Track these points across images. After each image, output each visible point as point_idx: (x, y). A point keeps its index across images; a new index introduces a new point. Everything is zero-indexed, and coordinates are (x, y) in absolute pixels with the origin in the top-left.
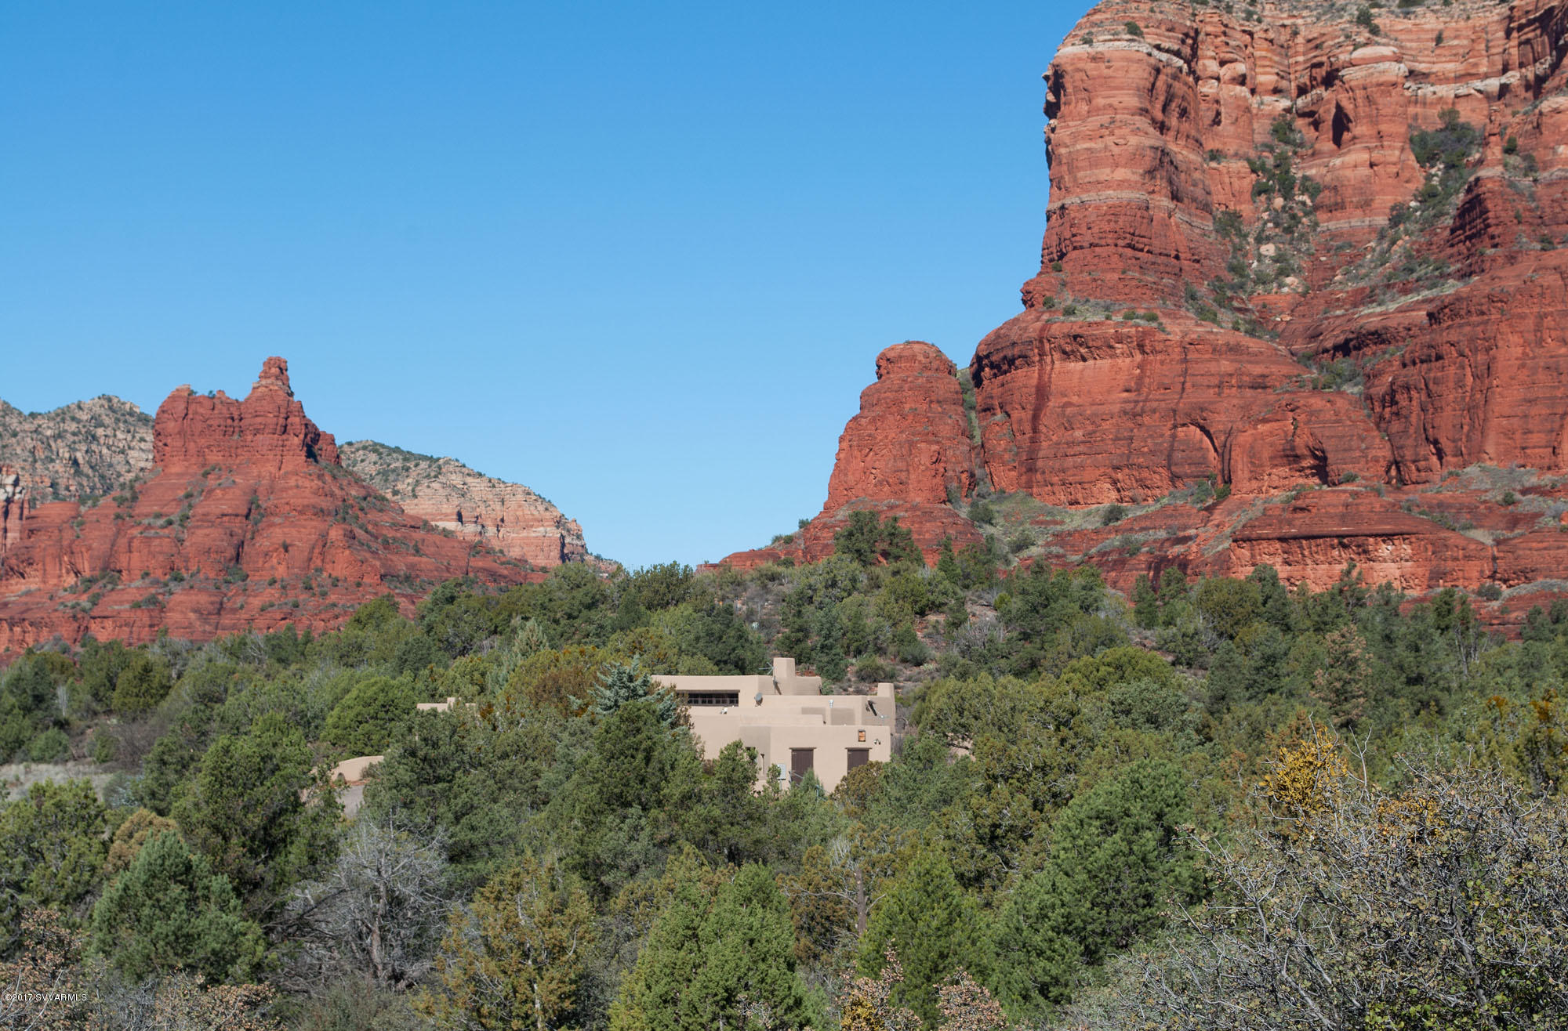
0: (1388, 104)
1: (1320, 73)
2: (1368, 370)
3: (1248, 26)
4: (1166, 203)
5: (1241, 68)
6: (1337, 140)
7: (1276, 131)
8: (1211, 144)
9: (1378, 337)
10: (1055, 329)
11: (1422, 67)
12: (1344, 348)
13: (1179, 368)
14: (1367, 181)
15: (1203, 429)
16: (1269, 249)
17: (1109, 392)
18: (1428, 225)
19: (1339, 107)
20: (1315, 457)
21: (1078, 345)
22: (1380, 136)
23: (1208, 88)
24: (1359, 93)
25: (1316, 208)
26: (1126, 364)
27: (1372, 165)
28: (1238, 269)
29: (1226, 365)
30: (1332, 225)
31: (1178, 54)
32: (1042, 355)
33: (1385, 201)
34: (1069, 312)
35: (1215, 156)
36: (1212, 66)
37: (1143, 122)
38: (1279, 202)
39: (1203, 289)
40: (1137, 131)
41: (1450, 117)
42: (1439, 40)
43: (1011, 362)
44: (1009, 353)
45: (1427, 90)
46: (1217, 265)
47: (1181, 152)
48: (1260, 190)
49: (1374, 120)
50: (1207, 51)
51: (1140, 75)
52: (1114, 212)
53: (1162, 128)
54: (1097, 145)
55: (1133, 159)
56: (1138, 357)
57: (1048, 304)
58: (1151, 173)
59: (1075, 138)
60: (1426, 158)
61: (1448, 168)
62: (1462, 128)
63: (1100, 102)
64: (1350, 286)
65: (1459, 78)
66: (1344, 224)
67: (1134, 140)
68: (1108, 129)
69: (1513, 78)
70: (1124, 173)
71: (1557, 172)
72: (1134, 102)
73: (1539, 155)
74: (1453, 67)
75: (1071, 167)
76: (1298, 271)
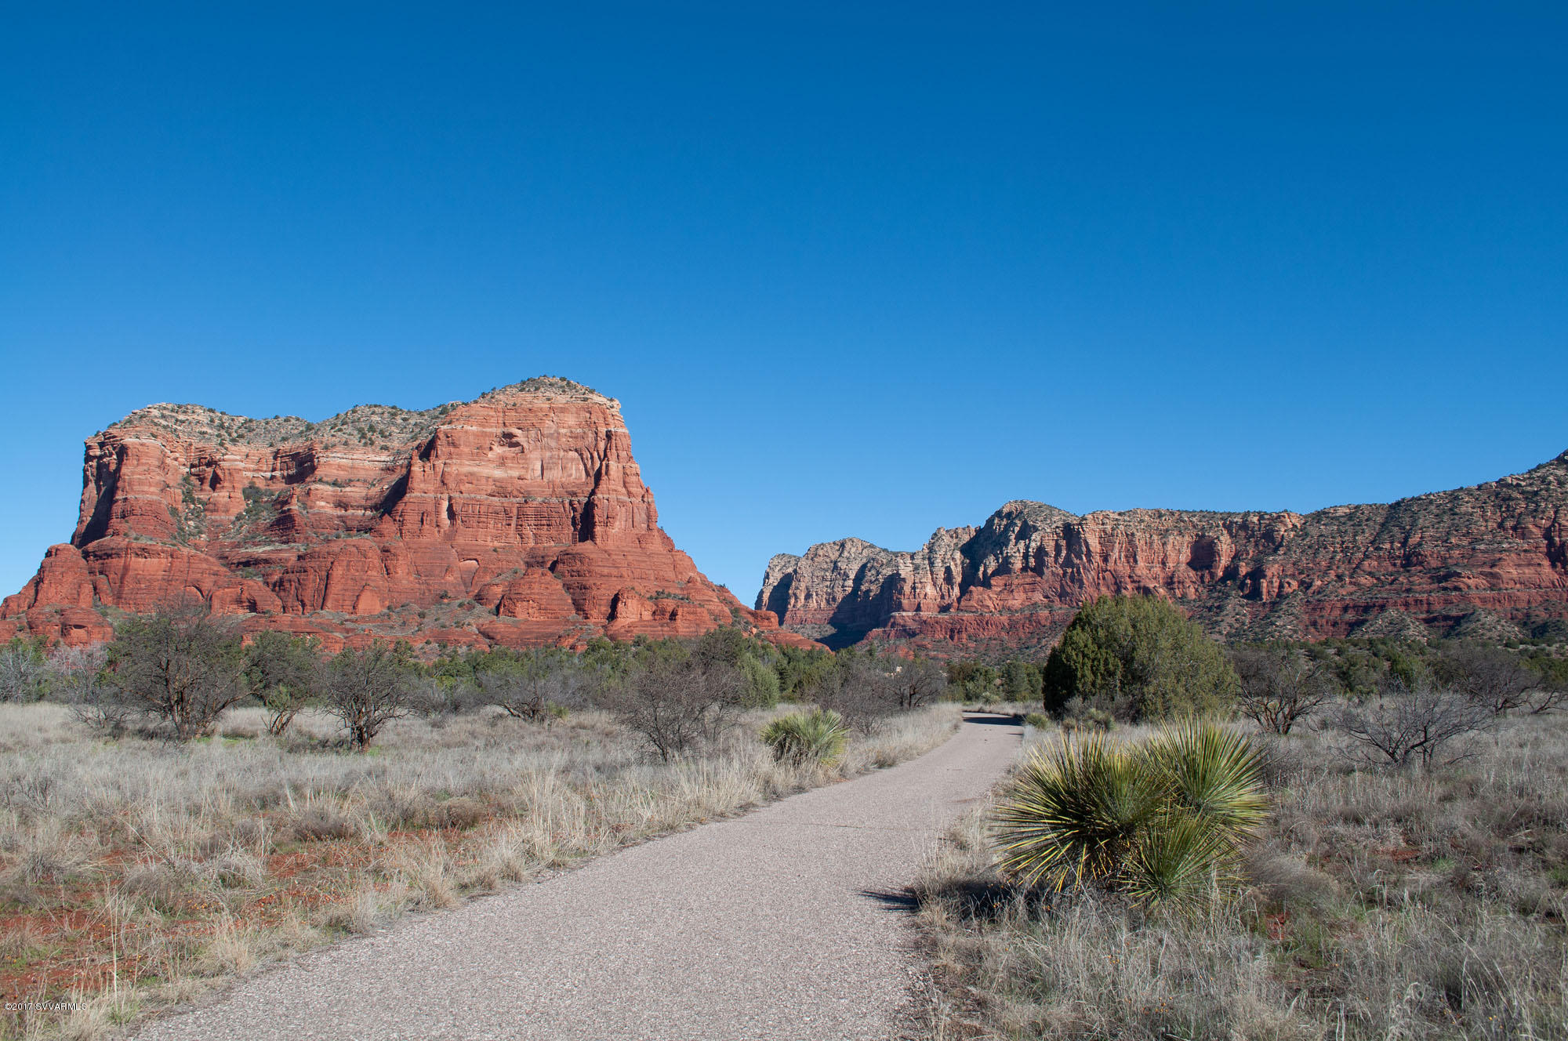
0: (235, 477)
1: (205, 461)
2: (263, 572)
4: (165, 502)
6: (213, 487)
7: (185, 479)
9: (266, 561)
10: (133, 545)
11: (244, 465)
12: (247, 564)
13: (187, 565)
14: (228, 503)
15: (197, 588)
16: (191, 523)
17: (157, 571)
18: (257, 522)
19: (215, 475)
20: (249, 602)
21: (144, 552)
24: (227, 472)
25: (205, 510)
26: (165, 561)
27: (230, 497)
28: (182, 529)
29: (205, 566)
30: (213, 517)
31: (164, 446)
32: (126, 554)
33: (235, 511)
34: (136, 539)
38: (192, 506)
40: (159, 474)
41: (252, 484)
42: (247, 456)
43: (109, 555)
44: (109, 552)
45: (245, 474)
46: (175, 527)
48: (183, 501)
49: (231, 482)
51: (157, 454)
52: (150, 503)
53: (162, 473)
54: (143, 477)
55: (157, 484)
56: (170, 559)
57: (126, 535)
58: (163, 491)
59: (133, 473)
60: (247, 498)
61: (255, 502)
62: (257, 488)
63: (144, 461)
64: (228, 540)
65: (254, 471)
66: (218, 518)
67: (158, 478)
68: (148, 471)
69: (277, 473)
70: (152, 489)
71: (316, 510)
72: (157, 463)
73: (309, 503)
74: (252, 466)
75: (130, 484)
76: (205, 533)
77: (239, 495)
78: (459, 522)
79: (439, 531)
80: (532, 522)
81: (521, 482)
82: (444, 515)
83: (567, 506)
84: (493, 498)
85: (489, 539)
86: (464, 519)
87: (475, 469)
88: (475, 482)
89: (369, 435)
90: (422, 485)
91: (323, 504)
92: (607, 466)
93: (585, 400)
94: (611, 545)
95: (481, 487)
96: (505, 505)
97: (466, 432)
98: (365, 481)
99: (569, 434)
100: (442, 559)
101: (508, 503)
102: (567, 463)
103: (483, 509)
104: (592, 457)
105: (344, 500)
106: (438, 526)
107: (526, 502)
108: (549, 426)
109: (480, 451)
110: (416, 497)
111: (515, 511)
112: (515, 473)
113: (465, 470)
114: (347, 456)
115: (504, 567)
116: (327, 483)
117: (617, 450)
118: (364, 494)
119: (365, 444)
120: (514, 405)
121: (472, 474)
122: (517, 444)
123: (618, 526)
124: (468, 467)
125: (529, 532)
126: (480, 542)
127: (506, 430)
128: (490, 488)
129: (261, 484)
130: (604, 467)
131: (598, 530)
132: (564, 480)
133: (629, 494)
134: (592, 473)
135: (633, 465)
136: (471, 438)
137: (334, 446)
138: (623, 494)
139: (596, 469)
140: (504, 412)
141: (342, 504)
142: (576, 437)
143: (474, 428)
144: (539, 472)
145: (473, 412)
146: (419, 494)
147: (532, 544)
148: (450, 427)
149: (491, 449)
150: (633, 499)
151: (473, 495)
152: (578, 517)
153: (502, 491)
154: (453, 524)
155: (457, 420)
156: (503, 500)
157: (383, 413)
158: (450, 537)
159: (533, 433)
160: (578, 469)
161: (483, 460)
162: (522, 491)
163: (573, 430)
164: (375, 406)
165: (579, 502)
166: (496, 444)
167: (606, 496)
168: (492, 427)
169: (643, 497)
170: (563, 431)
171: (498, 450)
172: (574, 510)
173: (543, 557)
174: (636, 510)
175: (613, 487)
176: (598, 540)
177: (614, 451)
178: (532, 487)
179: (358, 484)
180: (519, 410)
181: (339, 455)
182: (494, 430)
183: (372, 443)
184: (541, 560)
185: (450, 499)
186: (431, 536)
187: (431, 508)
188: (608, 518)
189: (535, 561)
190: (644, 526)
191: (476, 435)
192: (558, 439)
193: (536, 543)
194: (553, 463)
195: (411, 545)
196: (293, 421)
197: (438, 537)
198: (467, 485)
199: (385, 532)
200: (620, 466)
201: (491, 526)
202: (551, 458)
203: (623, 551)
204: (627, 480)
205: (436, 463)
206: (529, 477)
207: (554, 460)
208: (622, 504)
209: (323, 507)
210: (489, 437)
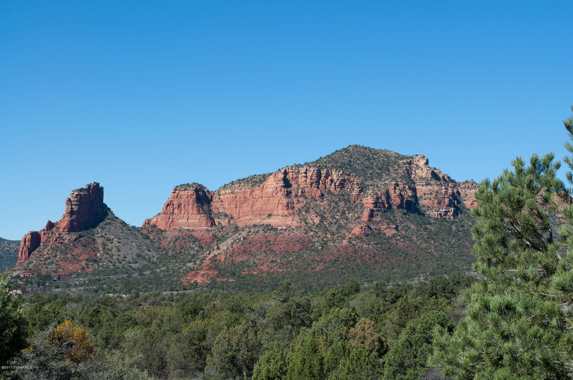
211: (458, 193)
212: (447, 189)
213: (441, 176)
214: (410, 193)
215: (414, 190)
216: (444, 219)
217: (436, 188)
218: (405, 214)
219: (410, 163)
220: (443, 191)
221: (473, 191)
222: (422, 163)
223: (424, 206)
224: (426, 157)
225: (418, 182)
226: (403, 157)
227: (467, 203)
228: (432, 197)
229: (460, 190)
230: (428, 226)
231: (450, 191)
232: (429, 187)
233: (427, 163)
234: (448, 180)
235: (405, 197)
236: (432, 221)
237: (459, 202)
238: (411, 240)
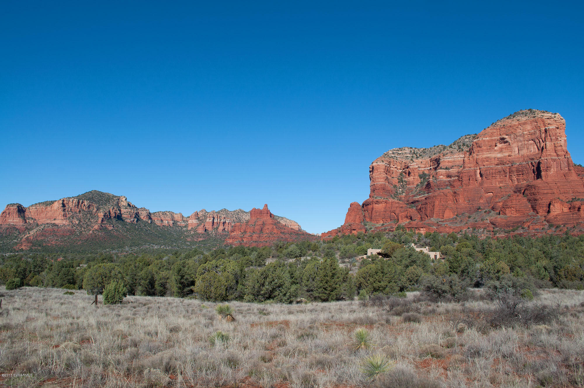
0: (416, 171)
1: (406, 167)
2: (416, 205)
3: (396, 161)
4: (388, 184)
5: (396, 166)
6: (409, 176)
7: (400, 174)
8: (392, 176)
9: (418, 201)
10: (374, 200)
11: (419, 166)
12: (413, 203)
13: (391, 205)
14: (413, 181)
15: (394, 213)
16: (401, 190)
17: (382, 208)
18: (422, 186)
19: (409, 171)
20: (410, 217)
21: (377, 202)
22: (415, 175)
23: (392, 169)
24: (412, 169)
25: (406, 184)
26: (384, 205)
27: (413, 179)
28: (397, 192)
29: (397, 205)
31: (388, 164)
32: (372, 204)
33: (416, 183)
34: (376, 198)
35: (393, 178)
36: (392, 166)
37: (384, 173)
38: (401, 184)
39: (393, 195)
41: (423, 172)
42: (421, 162)
43: (368, 205)
44: (368, 203)
45: (420, 169)
46: (394, 192)
47: (389, 177)
48: (399, 182)
49: (414, 173)
50: (391, 164)
51: (384, 167)
52: (381, 185)
53: (386, 174)
54: (379, 176)
55: (383, 178)
56: (386, 204)
57: (373, 197)
58: (386, 180)
59: (376, 175)
60: (421, 178)
61: (424, 179)
62: (426, 174)
63: (379, 171)
64: (412, 194)
65: (424, 167)
66: (410, 187)
67: (383, 176)
68: (380, 174)
69: (432, 167)
70: (382, 180)
71: (439, 180)
72: (383, 171)
73: (437, 177)
74: (423, 166)
75: (375, 179)
76: (405, 193)
77: (417, 177)
78: (484, 178)
79: (477, 183)
80: (515, 174)
81: (510, 157)
82: (479, 176)
83: (530, 164)
84: (498, 166)
85: (497, 183)
86: (486, 176)
87: (489, 155)
88: (489, 161)
89: (462, 147)
90: (468, 165)
91: (442, 177)
92: (546, 144)
93: (534, 117)
94: (549, 179)
95: (492, 162)
96: (503, 168)
97: (484, 141)
98: (458, 166)
99: (528, 133)
100: (478, 194)
101: (505, 167)
102: (529, 146)
103: (494, 171)
104: (539, 142)
105: (450, 174)
106: (476, 180)
107: (512, 165)
108: (519, 131)
109: (491, 147)
110: (466, 170)
111: (508, 170)
112: (507, 154)
113: (484, 156)
114: (451, 157)
115: (504, 194)
116: (443, 169)
117: (550, 137)
118: (457, 171)
119: (460, 151)
120: (504, 126)
121: (488, 157)
122: (507, 142)
123: (553, 171)
124: (486, 155)
125: (514, 178)
126: (494, 185)
127: (501, 137)
128: (496, 162)
129: (426, 172)
130: (544, 146)
131: (543, 173)
132: (528, 154)
133: (558, 155)
134: (540, 149)
135: (558, 142)
136: (487, 143)
137: (447, 154)
138: (554, 156)
139: (541, 147)
140: (500, 129)
141: (449, 176)
142: (531, 134)
143: (487, 138)
144: (518, 152)
145: (487, 132)
146: (467, 169)
147: (516, 183)
148: (477, 140)
149: (496, 146)
150: (560, 158)
151: (489, 166)
152: (535, 169)
153: (501, 162)
154: (482, 179)
155: (481, 136)
156: (502, 166)
157: (470, 138)
158: (481, 184)
159: (512, 136)
160: (534, 148)
161: (492, 151)
162: (510, 161)
163: (530, 131)
164: (468, 135)
165: (535, 162)
166: (498, 143)
167: (545, 158)
168: (495, 137)
169: (565, 156)
170: (525, 133)
171: (499, 145)
172: (533, 166)
173: (520, 188)
174: (561, 162)
175: (549, 153)
176: (543, 178)
177: (549, 137)
178: (514, 158)
179: (455, 167)
180: (506, 128)
181: (448, 157)
182: (496, 138)
183: (462, 150)
184: (519, 189)
185: (480, 169)
186: (473, 185)
187: (472, 174)
188: (547, 167)
189: (517, 190)
190: (567, 169)
191: (488, 141)
192: (524, 136)
193: (518, 182)
194: (522, 147)
195: (465, 190)
196: (440, 146)
197: (477, 185)
198: (486, 162)
199: (455, 186)
200: (552, 143)
201: (498, 178)
202: (522, 145)
203: (556, 182)
204: (556, 149)
205: (474, 155)
206: (513, 155)
207: (523, 146)
208: (554, 160)
209: (442, 178)
210: (494, 141)
211: (138, 212)
212: (134, 211)
213: (131, 205)
214: (119, 212)
215: (120, 210)
216: (133, 223)
217: (130, 210)
218: (117, 221)
219: (119, 199)
220: (133, 211)
221: (144, 212)
222: (124, 199)
223: (124, 218)
224: (126, 197)
225: (122, 207)
226: (116, 197)
227: (142, 217)
228: (128, 214)
229: (139, 212)
230: (126, 226)
231: (135, 212)
232: (127, 210)
233: (126, 200)
234: (134, 207)
235: (117, 213)
236: (128, 224)
237: (138, 216)
238: (119, 232)
